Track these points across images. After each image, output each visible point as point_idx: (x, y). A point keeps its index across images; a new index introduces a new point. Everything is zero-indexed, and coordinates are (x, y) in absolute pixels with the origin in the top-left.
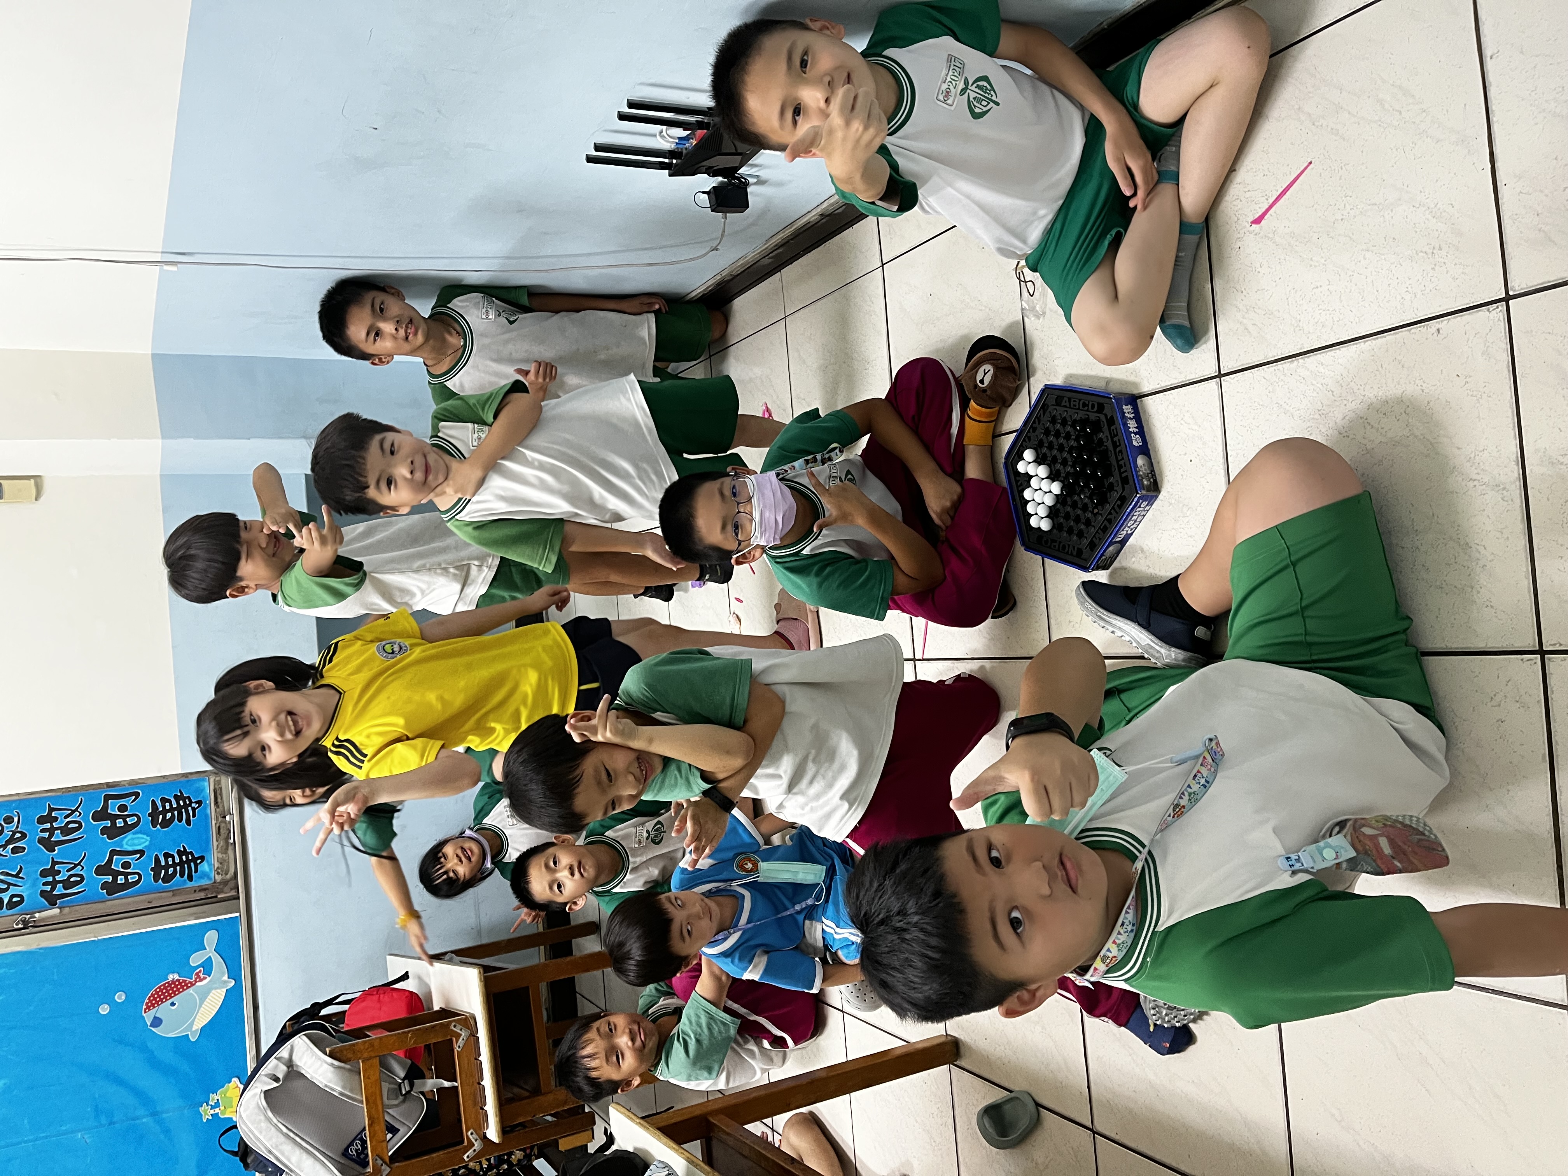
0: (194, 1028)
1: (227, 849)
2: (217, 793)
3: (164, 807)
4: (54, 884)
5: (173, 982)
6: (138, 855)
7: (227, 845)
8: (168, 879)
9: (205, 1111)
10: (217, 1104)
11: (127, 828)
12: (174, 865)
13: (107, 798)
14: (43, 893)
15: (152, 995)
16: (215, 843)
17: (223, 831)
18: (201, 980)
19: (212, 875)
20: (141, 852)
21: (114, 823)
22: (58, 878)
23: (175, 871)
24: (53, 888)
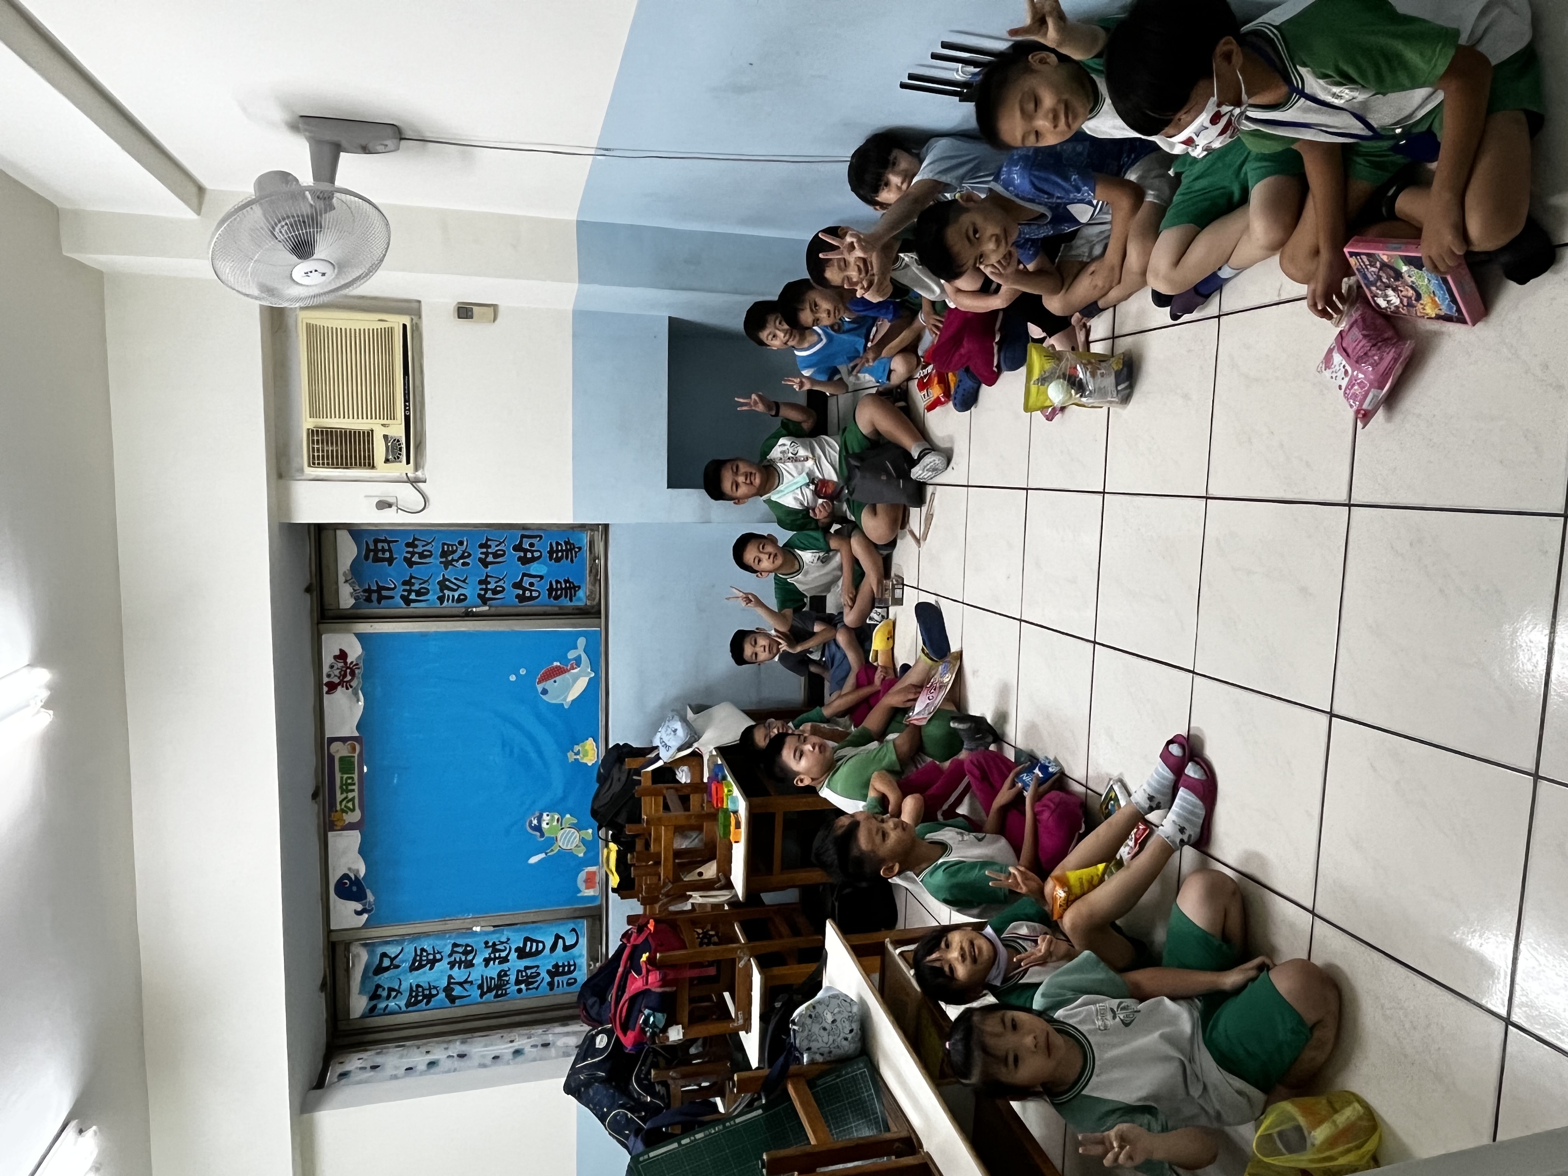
0: (567, 700)
1: (595, 583)
2: (592, 543)
3: (557, 547)
4: (486, 590)
5: (557, 667)
6: (539, 579)
7: (596, 580)
8: (557, 598)
9: (571, 755)
10: (578, 753)
11: (533, 559)
12: (562, 589)
13: (523, 536)
14: (479, 596)
15: (543, 674)
16: (588, 578)
17: (594, 571)
18: (573, 669)
19: (585, 599)
20: (541, 577)
21: (525, 555)
22: (489, 586)
23: (561, 593)
24: (486, 593)
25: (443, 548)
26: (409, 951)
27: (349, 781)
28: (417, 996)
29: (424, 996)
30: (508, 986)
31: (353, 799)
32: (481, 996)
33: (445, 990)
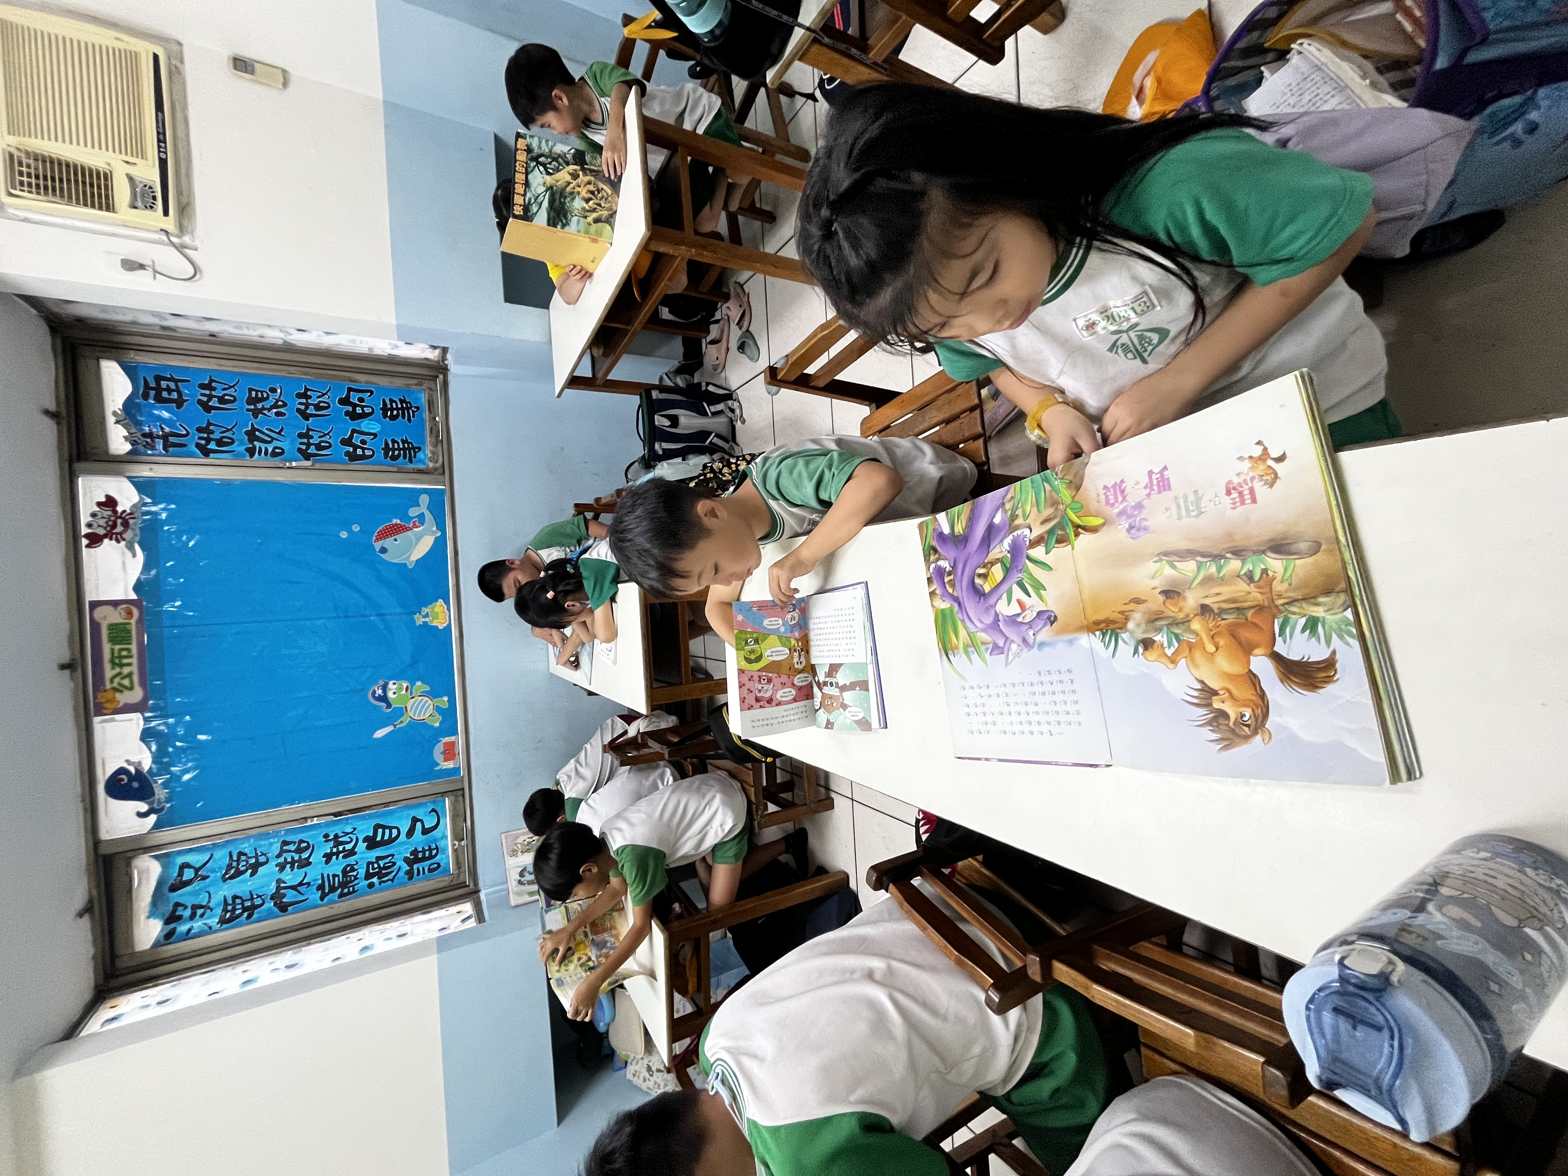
0: (412, 560)
1: (437, 445)
2: (431, 403)
3: (391, 405)
4: (308, 445)
5: (396, 525)
6: (372, 437)
7: (437, 442)
8: (394, 458)
9: (418, 618)
10: (427, 615)
11: (364, 416)
13: (350, 390)
14: (299, 450)
15: (380, 531)
16: (429, 439)
17: (434, 430)
18: (416, 527)
19: (427, 461)
20: (375, 435)
21: (354, 409)
22: (311, 441)
23: (399, 455)
24: (308, 448)
25: (250, 393)
26: (221, 858)
27: (124, 653)
28: (234, 909)
29: (245, 909)
30: (355, 882)
31: (130, 675)
32: (322, 899)
33: (272, 898)
